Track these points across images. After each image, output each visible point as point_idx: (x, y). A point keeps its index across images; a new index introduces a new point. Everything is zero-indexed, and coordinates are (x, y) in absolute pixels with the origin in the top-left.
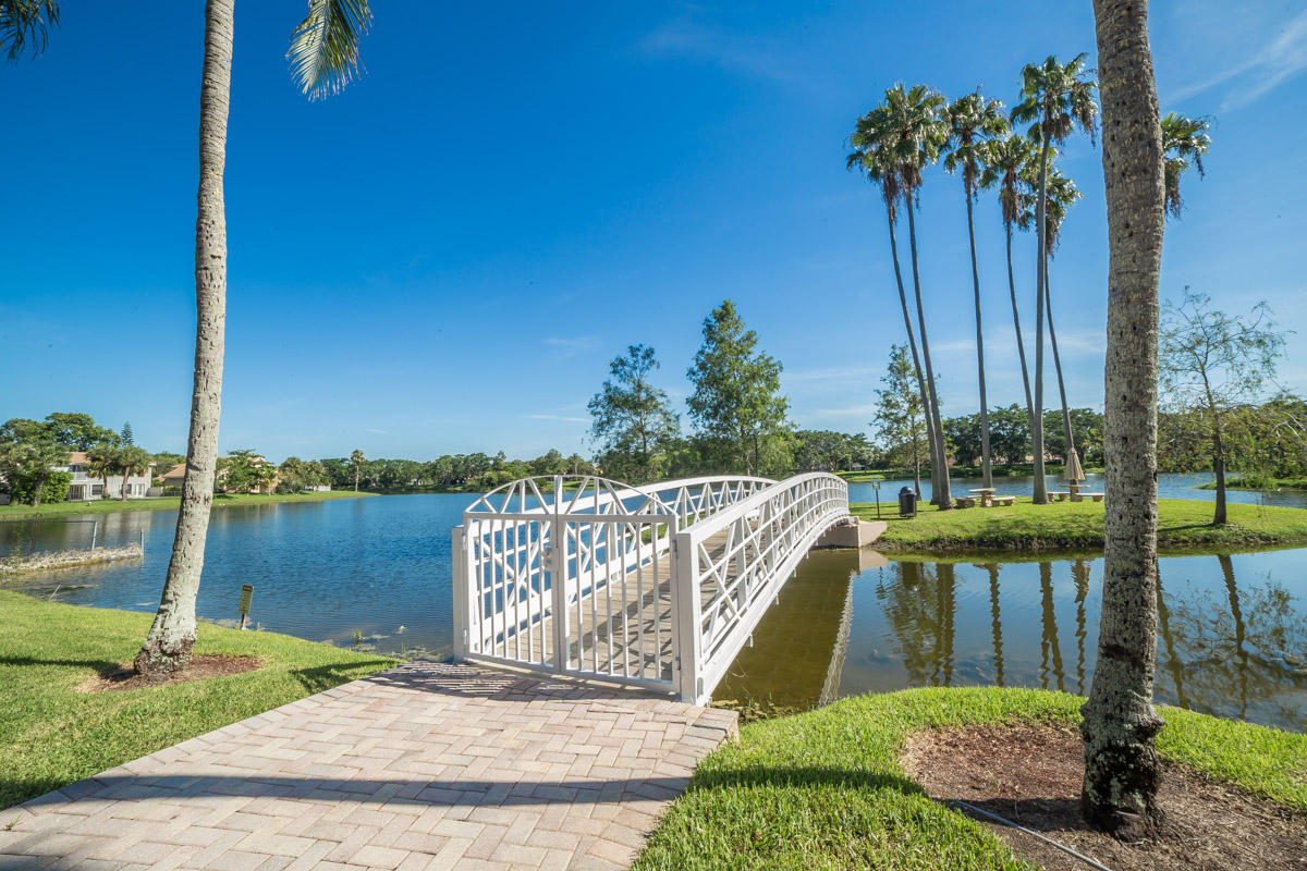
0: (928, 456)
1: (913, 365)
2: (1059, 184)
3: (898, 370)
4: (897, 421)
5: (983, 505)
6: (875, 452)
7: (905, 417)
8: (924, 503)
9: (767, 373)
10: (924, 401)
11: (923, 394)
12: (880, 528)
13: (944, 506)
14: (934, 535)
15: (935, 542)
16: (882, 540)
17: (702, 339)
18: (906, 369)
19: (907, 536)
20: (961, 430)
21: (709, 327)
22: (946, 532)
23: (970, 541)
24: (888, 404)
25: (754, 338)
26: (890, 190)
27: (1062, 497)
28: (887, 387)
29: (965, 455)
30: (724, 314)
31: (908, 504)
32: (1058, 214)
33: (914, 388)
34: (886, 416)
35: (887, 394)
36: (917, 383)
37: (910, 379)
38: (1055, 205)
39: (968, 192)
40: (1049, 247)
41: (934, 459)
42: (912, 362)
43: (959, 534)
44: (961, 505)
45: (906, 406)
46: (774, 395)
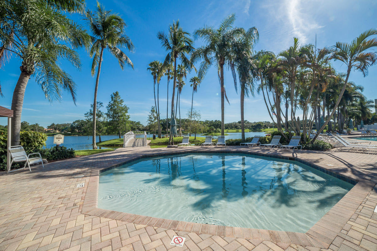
0: (157, 129)
1: (156, 111)
2: (183, 82)
3: (153, 111)
4: (151, 121)
5: (166, 137)
6: (142, 127)
7: (153, 121)
8: (157, 137)
9: (126, 109)
10: (157, 118)
11: (157, 116)
12: (150, 141)
13: (160, 138)
14: (158, 142)
15: (159, 143)
16: (150, 143)
17: (111, 100)
18: (154, 111)
19: (155, 142)
20: (163, 122)
21: (112, 97)
22: (160, 141)
23: (164, 143)
24: (150, 118)
25: (123, 101)
26: (155, 78)
27: (178, 136)
28: (150, 114)
29: (164, 129)
30: (116, 94)
31: (154, 138)
32: (182, 86)
33: (155, 115)
34: (150, 120)
35: (150, 116)
36: (156, 114)
37: (155, 113)
38: (182, 85)
39: (168, 81)
40: (180, 92)
41: (158, 129)
42: (155, 110)
43: (162, 142)
44: (163, 137)
45: (154, 119)
46: (127, 114)
